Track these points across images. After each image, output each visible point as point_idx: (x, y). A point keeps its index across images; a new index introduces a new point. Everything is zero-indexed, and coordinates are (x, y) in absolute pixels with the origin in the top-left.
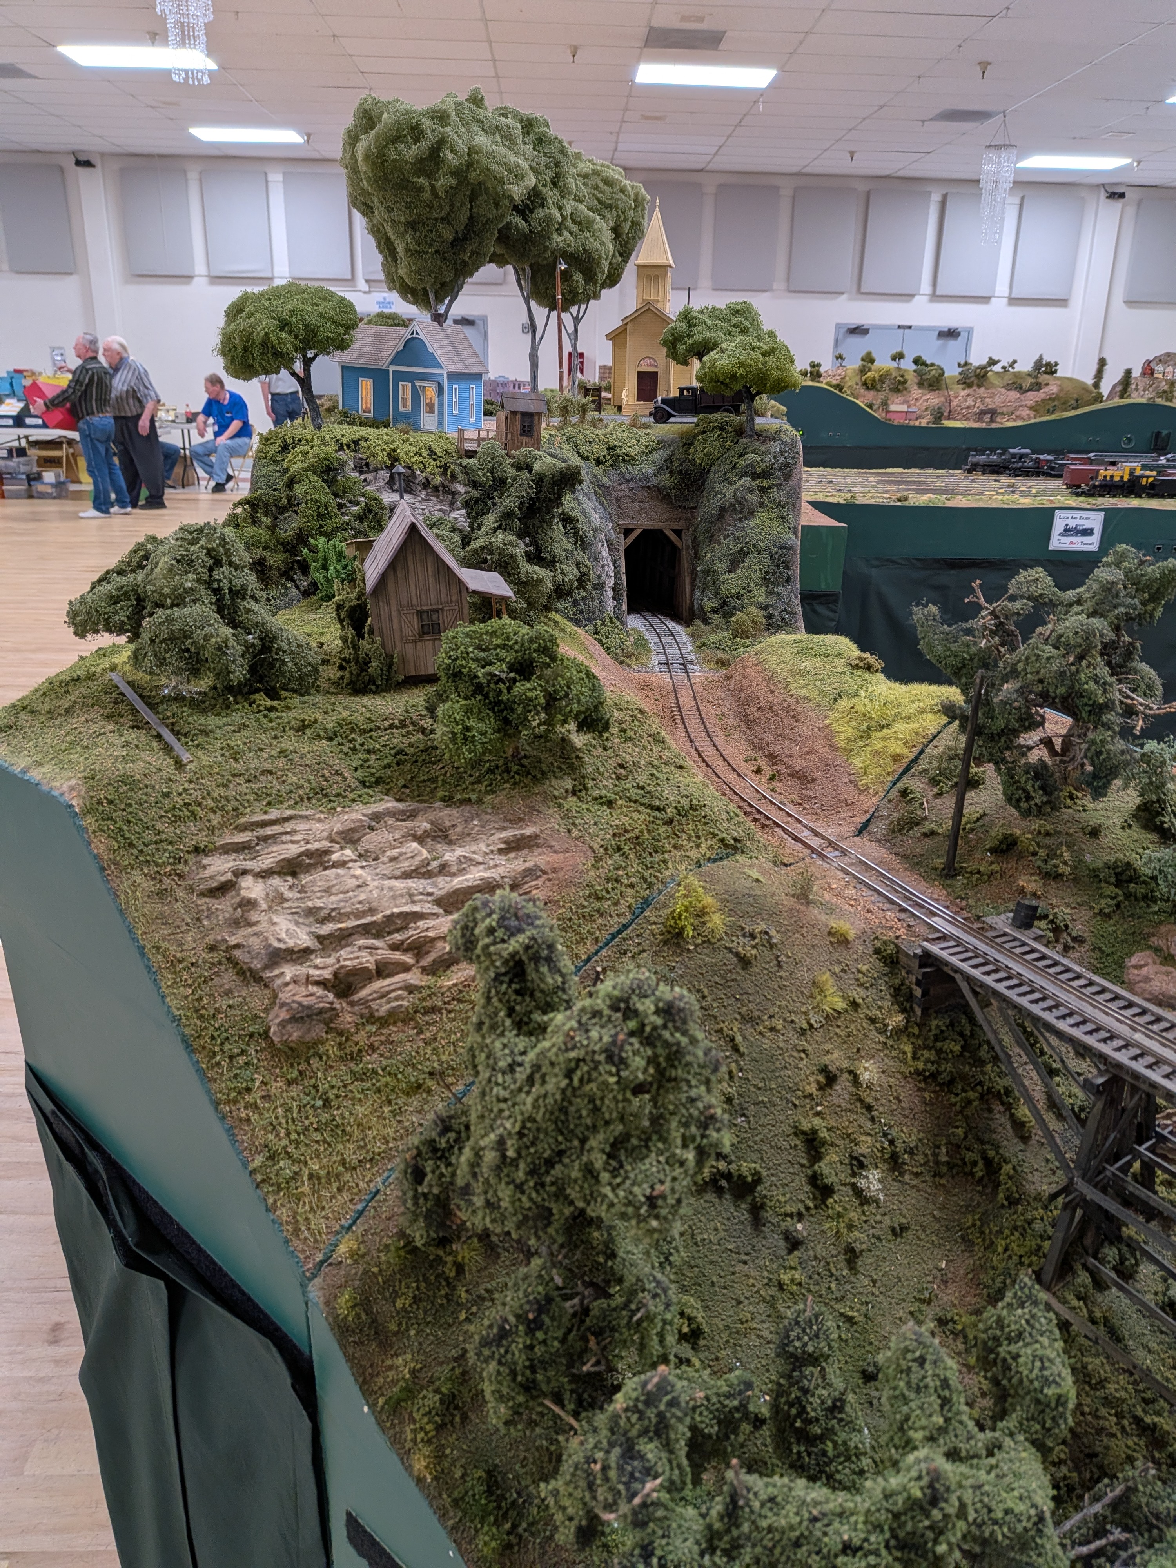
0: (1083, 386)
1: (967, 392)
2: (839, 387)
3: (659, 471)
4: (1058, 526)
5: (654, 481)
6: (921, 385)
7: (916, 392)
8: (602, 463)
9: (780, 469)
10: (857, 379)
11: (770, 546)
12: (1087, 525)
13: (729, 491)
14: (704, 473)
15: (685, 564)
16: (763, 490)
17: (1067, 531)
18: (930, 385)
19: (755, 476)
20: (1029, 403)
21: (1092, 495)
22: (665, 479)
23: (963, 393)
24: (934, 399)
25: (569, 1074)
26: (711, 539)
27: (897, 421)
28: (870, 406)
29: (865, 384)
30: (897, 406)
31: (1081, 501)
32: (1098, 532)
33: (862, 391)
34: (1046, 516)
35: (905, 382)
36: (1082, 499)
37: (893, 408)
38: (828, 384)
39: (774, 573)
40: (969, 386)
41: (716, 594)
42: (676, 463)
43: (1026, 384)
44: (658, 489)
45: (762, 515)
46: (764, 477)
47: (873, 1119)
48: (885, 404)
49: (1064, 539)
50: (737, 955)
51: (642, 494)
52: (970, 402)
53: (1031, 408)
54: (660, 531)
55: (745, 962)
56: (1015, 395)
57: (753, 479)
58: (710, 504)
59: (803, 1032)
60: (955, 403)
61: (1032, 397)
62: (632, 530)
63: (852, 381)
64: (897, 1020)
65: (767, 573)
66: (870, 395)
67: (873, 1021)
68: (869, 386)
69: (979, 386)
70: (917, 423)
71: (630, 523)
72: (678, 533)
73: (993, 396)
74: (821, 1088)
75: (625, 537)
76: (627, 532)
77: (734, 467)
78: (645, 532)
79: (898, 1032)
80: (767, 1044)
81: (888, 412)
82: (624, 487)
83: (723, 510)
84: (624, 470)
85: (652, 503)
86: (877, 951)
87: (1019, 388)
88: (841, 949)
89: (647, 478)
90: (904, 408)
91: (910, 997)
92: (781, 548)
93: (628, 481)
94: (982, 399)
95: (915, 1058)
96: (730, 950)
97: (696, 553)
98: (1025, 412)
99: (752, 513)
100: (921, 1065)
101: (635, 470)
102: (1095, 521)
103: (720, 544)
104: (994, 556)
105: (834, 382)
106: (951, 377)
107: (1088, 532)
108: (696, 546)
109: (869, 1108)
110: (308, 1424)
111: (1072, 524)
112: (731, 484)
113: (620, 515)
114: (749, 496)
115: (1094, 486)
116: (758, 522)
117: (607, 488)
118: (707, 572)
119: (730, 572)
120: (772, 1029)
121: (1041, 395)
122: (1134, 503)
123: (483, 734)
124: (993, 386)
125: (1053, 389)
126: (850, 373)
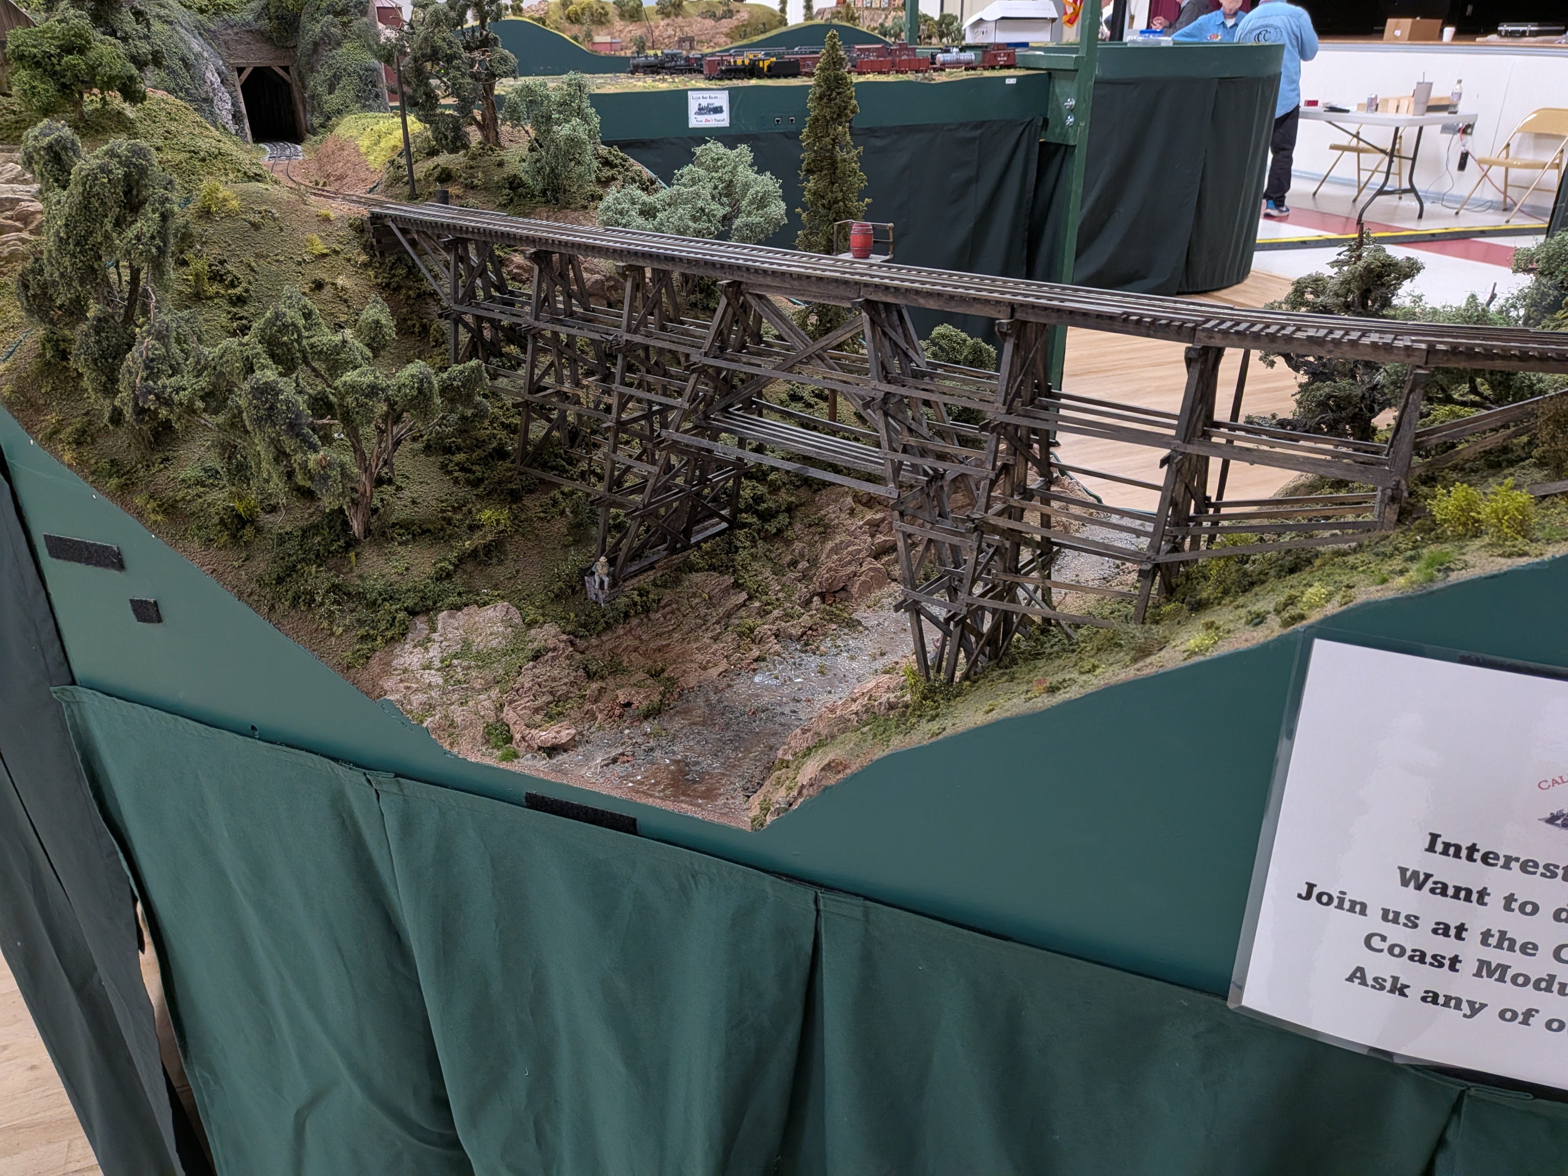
0: (771, 13)
1: (666, 21)
2: (542, 20)
3: (258, 18)
4: (693, 107)
5: (256, 26)
6: (622, 16)
7: (618, 24)
8: (206, 12)
9: (355, 7)
10: (561, 13)
11: (358, 69)
12: (717, 104)
13: (317, 28)
14: (297, 16)
15: (296, 95)
16: (344, 25)
17: (701, 110)
18: (631, 17)
19: (336, 14)
20: (725, 30)
21: (721, 79)
22: (264, 24)
23: (662, 23)
24: (635, 30)
25: (84, 184)
26: (312, 70)
27: (604, 52)
28: (576, 38)
29: (569, 18)
30: (601, 37)
31: (712, 84)
32: (726, 108)
33: (567, 25)
34: (680, 98)
35: (606, 14)
36: (713, 82)
37: (597, 39)
38: (530, 17)
39: (364, 91)
40: (667, 15)
41: (321, 113)
42: (273, 10)
43: (719, 12)
44: (261, 33)
45: (347, 45)
46: (344, 15)
47: (348, 307)
48: (589, 35)
49: (700, 117)
50: (250, 222)
51: (247, 38)
52: (670, 31)
53: (727, 35)
54: (269, 68)
55: (256, 226)
56: (710, 23)
57: (335, 16)
58: (305, 42)
59: (299, 264)
60: (657, 33)
61: (726, 24)
62: (244, 69)
63: (556, 15)
64: (363, 258)
65: (359, 91)
66: (575, 29)
67: (349, 260)
68: (574, 19)
69: (677, 15)
70: (622, 54)
71: (241, 62)
72: (286, 69)
73: (690, 25)
74: (312, 290)
75: (239, 76)
76: (240, 70)
77: (318, 9)
78: (255, 69)
79: (365, 265)
80: (274, 268)
81: (594, 43)
82: (229, 31)
83: (316, 44)
84: (226, 17)
85: (258, 45)
86: (351, 225)
87: (713, 16)
88: (326, 224)
89: (248, 24)
90: (608, 39)
91: (372, 246)
92: (367, 70)
93: (232, 27)
94: (681, 28)
95: (376, 277)
96: (245, 220)
97: (303, 84)
98: (722, 39)
99: (339, 44)
100: (379, 281)
101: (237, 17)
102: (722, 99)
103: (318, 72)
104: (646, 137)
105: (537, 16)
106: (650, 8)
107: (718, 110)
108: (302, 78)
109: (346, 301)
110: (7, 486)
111: (704, 103)
112: (318, 22)
113: (230, 55)
114: (333, 30)
115: (722, 71)
116: (344, 50)
117: (214, 32)
118: (313, 97)
119: (330, 93)
120: (277, 261)
121: (734, 22)
122: (754, 82)
123: (47, 91)
124: (690, 15)
125: (744, 15)
126: (552, 7)
